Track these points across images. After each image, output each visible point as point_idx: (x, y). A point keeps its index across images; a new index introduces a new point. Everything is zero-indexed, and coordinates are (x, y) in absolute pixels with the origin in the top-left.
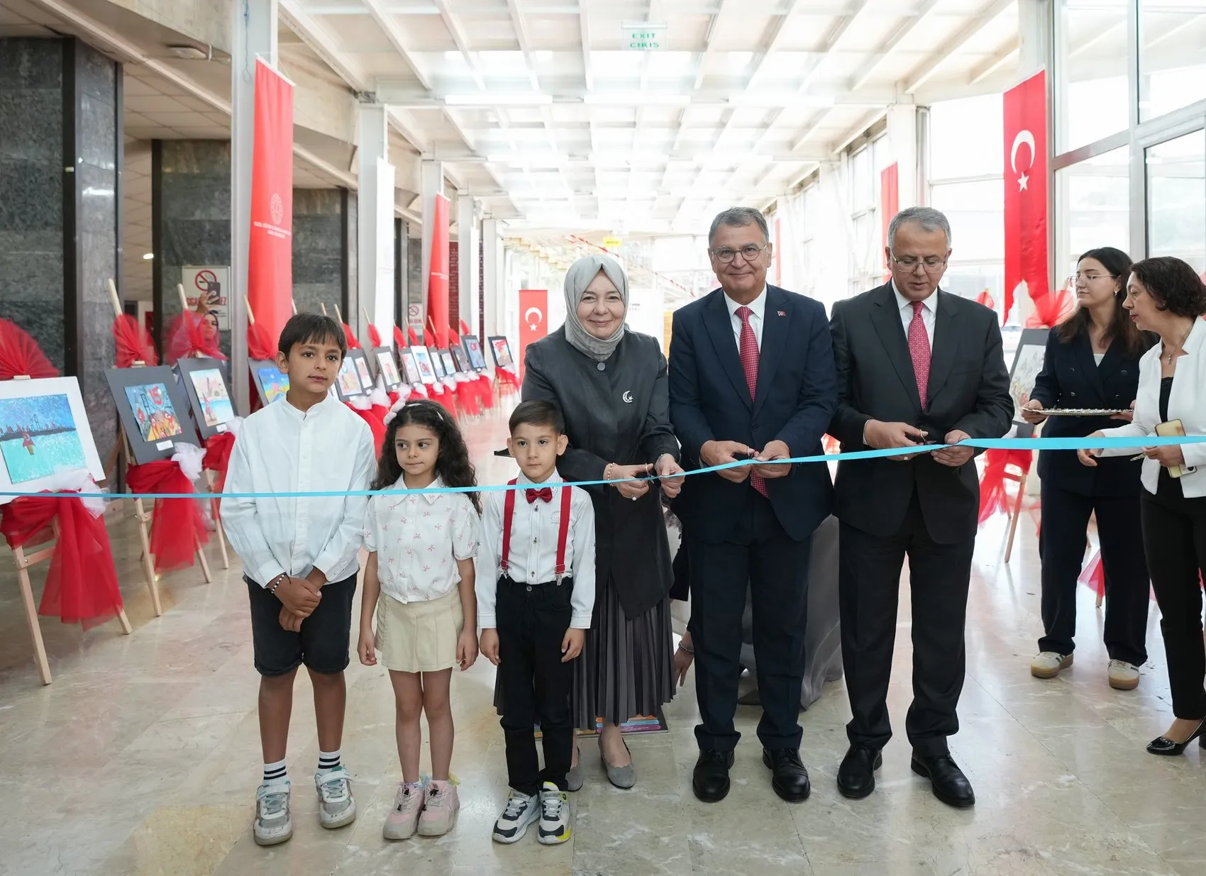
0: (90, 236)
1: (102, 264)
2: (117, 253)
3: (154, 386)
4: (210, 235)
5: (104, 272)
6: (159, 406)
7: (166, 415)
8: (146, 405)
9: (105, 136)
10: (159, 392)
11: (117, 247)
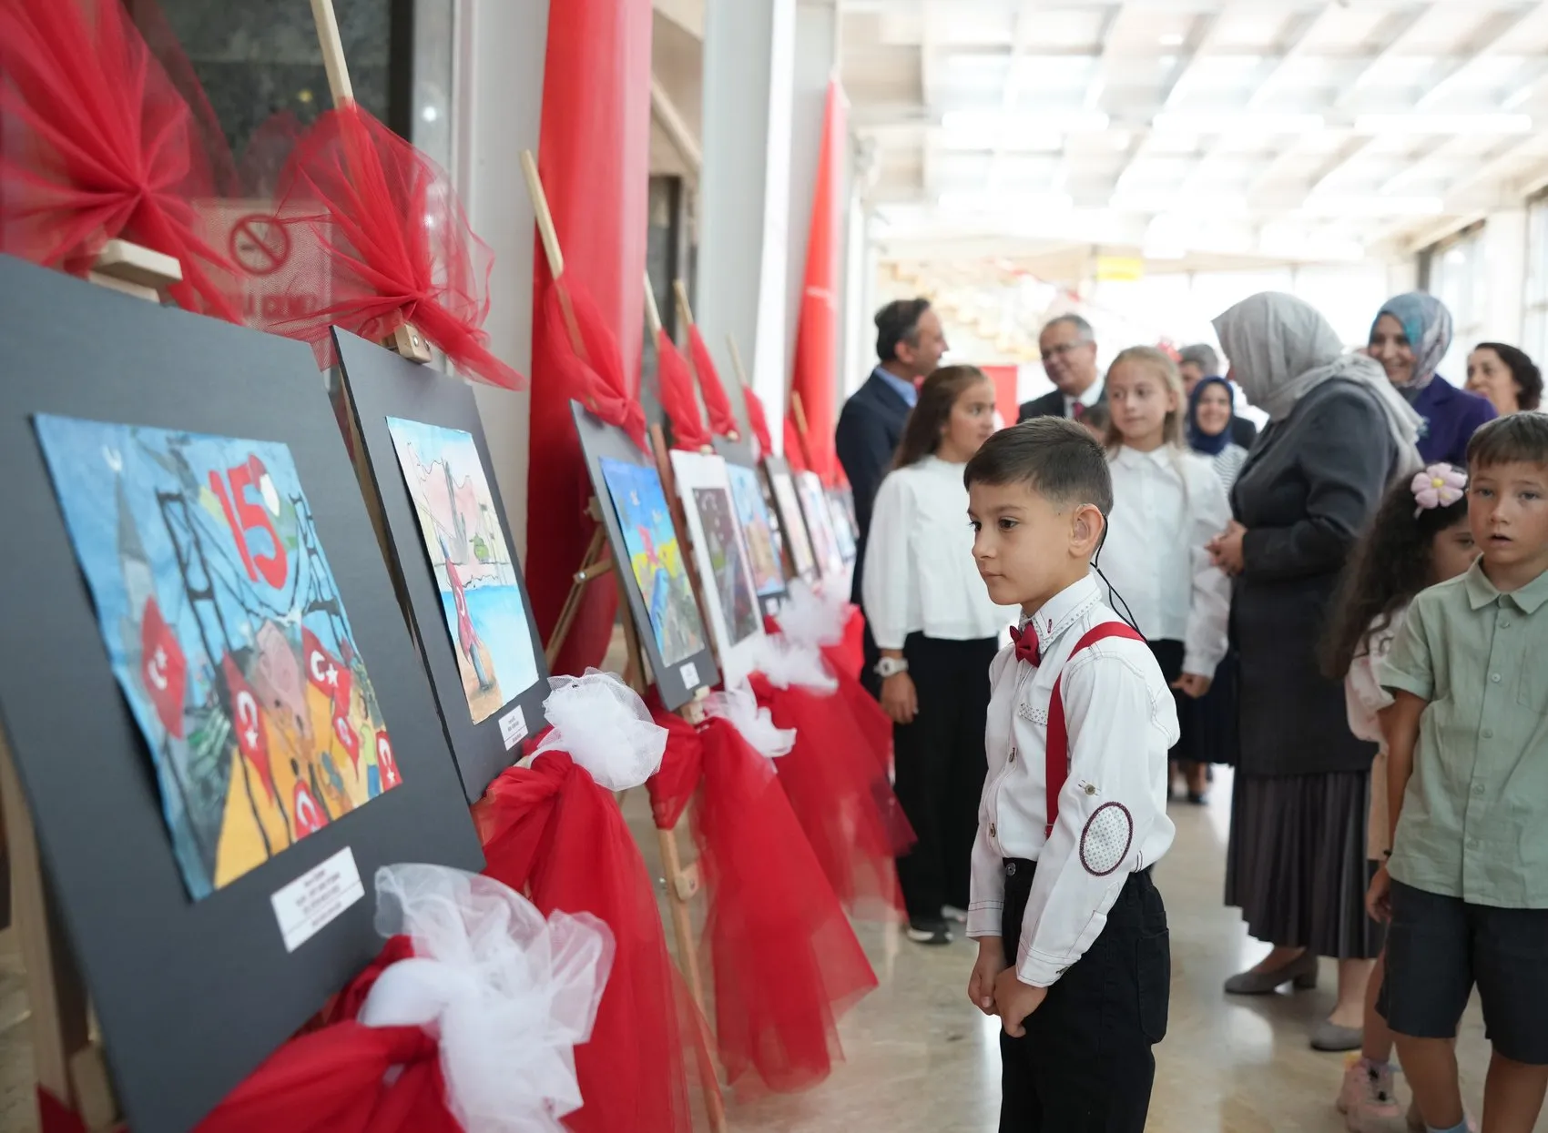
3: (240, 451)
4: (273, 110)
6: (278, 597)
7: (316, 657)
8: (199, 583)
10: (270, 494)
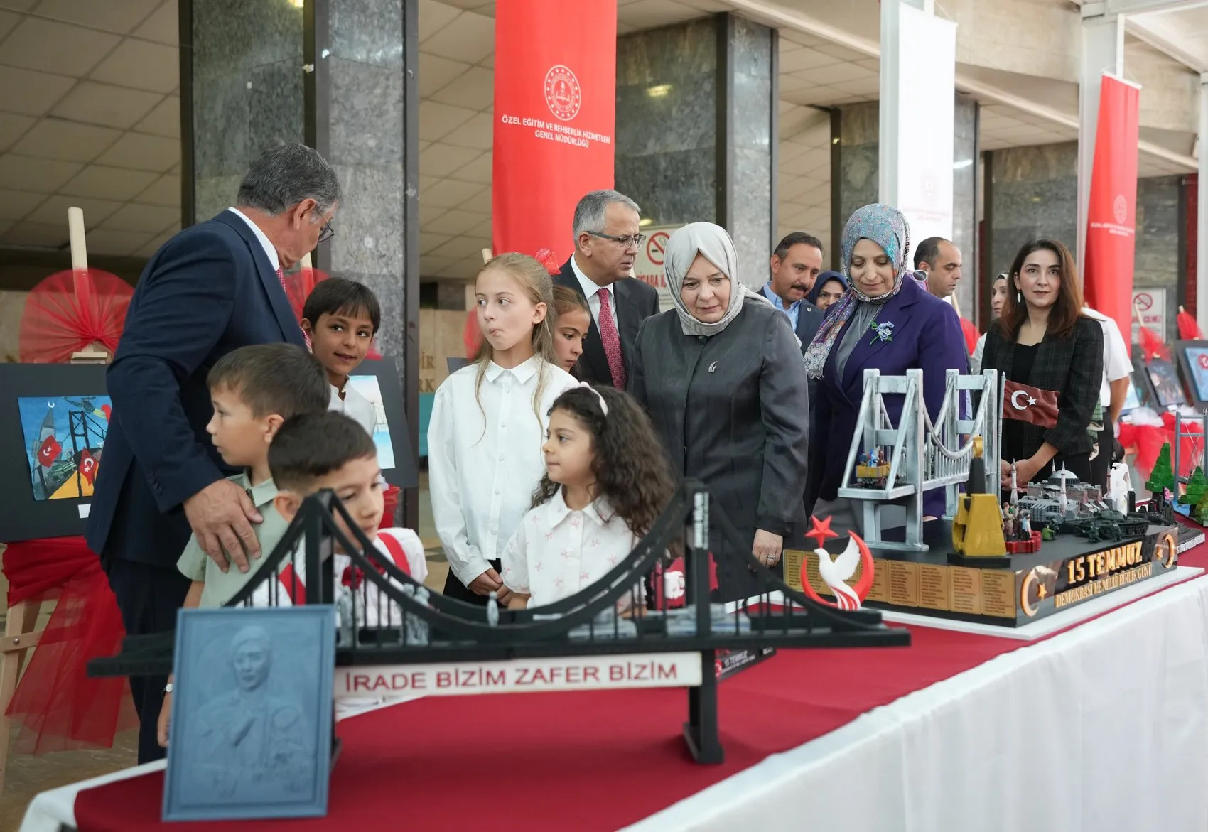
0: (351, 170)
1: (376, 213)
2: (405, 197)
5: (379, 228)
9: (382, 15)
11: (406, 188)
